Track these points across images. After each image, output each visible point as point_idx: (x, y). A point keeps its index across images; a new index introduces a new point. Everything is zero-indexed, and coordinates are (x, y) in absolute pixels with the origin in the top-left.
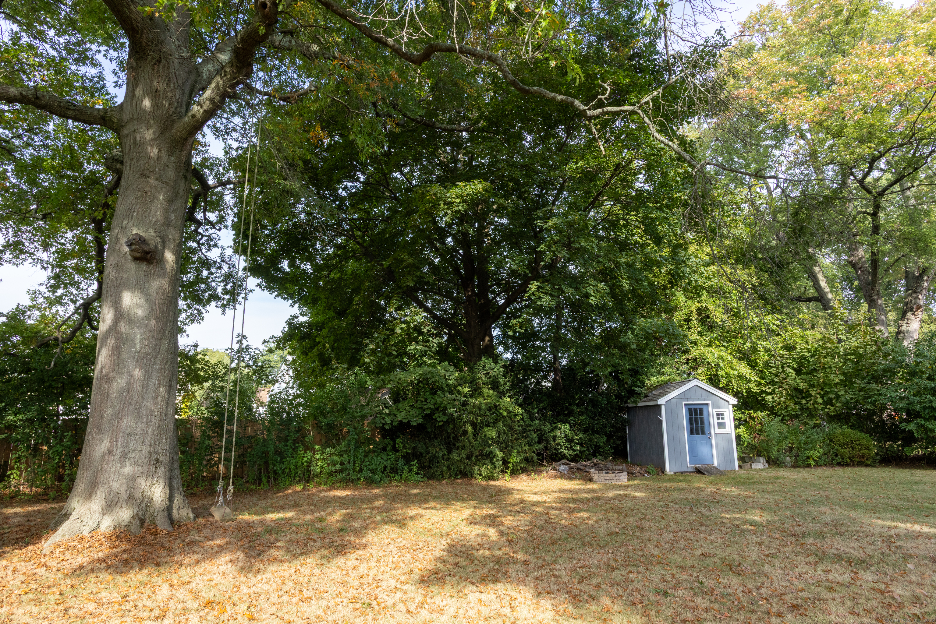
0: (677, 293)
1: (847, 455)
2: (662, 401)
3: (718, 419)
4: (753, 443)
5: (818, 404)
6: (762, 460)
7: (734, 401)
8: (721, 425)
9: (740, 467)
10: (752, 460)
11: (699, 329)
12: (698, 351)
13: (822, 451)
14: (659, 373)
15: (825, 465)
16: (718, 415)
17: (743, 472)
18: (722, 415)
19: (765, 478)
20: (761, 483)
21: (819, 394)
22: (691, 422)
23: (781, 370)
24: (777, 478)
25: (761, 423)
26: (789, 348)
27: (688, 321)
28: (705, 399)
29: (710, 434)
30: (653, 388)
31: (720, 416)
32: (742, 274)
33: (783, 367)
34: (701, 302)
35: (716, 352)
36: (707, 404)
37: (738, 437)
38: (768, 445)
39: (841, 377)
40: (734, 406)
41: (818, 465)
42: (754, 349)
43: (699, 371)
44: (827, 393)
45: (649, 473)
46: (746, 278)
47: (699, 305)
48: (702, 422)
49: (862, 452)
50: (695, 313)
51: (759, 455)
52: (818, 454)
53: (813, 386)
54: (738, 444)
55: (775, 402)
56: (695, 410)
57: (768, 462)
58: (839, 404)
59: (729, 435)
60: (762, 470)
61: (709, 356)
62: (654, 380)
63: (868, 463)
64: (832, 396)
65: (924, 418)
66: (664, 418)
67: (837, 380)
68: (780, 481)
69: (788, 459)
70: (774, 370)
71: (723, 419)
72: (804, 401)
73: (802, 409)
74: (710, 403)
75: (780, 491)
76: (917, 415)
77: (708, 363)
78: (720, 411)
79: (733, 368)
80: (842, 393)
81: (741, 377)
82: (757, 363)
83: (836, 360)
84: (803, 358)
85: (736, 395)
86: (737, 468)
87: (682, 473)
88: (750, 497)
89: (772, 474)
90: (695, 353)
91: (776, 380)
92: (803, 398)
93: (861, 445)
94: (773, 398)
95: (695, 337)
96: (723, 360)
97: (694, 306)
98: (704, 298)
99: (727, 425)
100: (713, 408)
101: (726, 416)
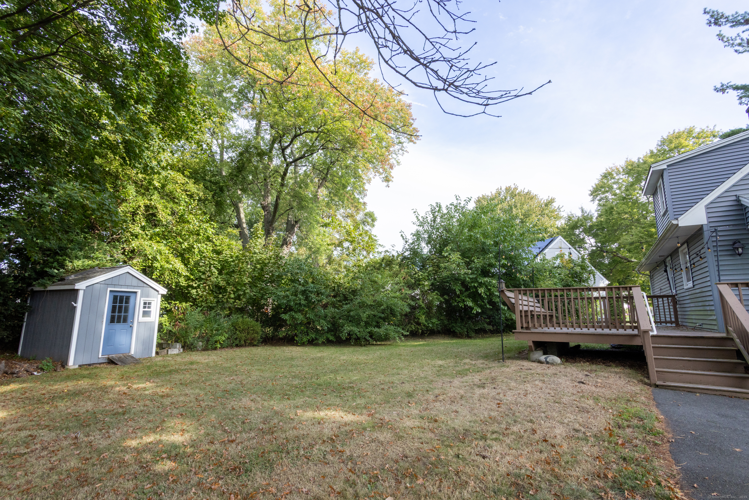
0: (129, 187)
1: (243, 338)
2: (81, 286)
3: (145, 307)
4: (174, 331)
5: (230, 298)
6: (178, 345)
7: (164, 291)
8: (146, 314)
9: (157, 353)
10: (169, 346)
11: (143, 224)
12: (137, 243)
13: (227, 336)
14: (87, 257)
15: (227, 347)
16: (145, 303)
17: (159, 358)
18: (150, 303)
19: (180, 364)
20: (177, 371)
21: (232, 290)
22: (113, 309)
23: (208, 269)
24: (192, 363)
25: (183, 313)
26: (219, 253)
27: (134, 214)
28: (134, 287)
29: (132, 322)
30: (75, 271)
31: (147, 305)
32: (192, 187)
33: (210, 267)
34: (151, 200)
35: (155, 246)
36: (136, 293)
37: (161, 325)
38: (186, 332)
39: (250, 280)
40: (163, 296)
41: (222, 347)
42: (190, 249)
43: (135, 261)
44: (238, 290)
45: (42, 369)
46: (196, 191)
47: (148, 203)
48: (126, 310)
49: (253, 336)
50: (142, 208)
51: (176, 341)
52: (224, 339)
53: (228, 284)
54: (159, 331)
55: (198, 295)
56: (122, 297)
57: (183, 347)
58: (244, 300)
59: (153, 323)
60: (177, 355)
61: (147, 248)
62: (78, 263)
63: (255, 343)
64: (241, 293)
65: (294, 311)
66: (79, 305)
67: (247, 281)
68: (194, 367)
69: (201, 343)
70: (202, 269)
71: (149, 307)
72: (221, 296)
73: (218, 302)
74: (139, 291)
75: (197, 381)
76: (291, 309)
77: (146, 255)
78: (148, 300)
79: (167, 262)
80: (248, 291)
81: (174, 271)
82: (189, 262)
83: (249, 266)
84: (226, 261)
85: (167, 286)
86: (154, 354)
87: (90, 365)
88: (168, 396)
89: (186, 359)
90: (135, 244)
91: (203, 277)
92: (220, 293)
93: (253, 330)
94: (197, 292)
95: (137, 230)
96: (161, 254)
97: (142, 202)
98: (154, 197)
99: (153, 314)
100: (141, 296)
101: (153, 306)
